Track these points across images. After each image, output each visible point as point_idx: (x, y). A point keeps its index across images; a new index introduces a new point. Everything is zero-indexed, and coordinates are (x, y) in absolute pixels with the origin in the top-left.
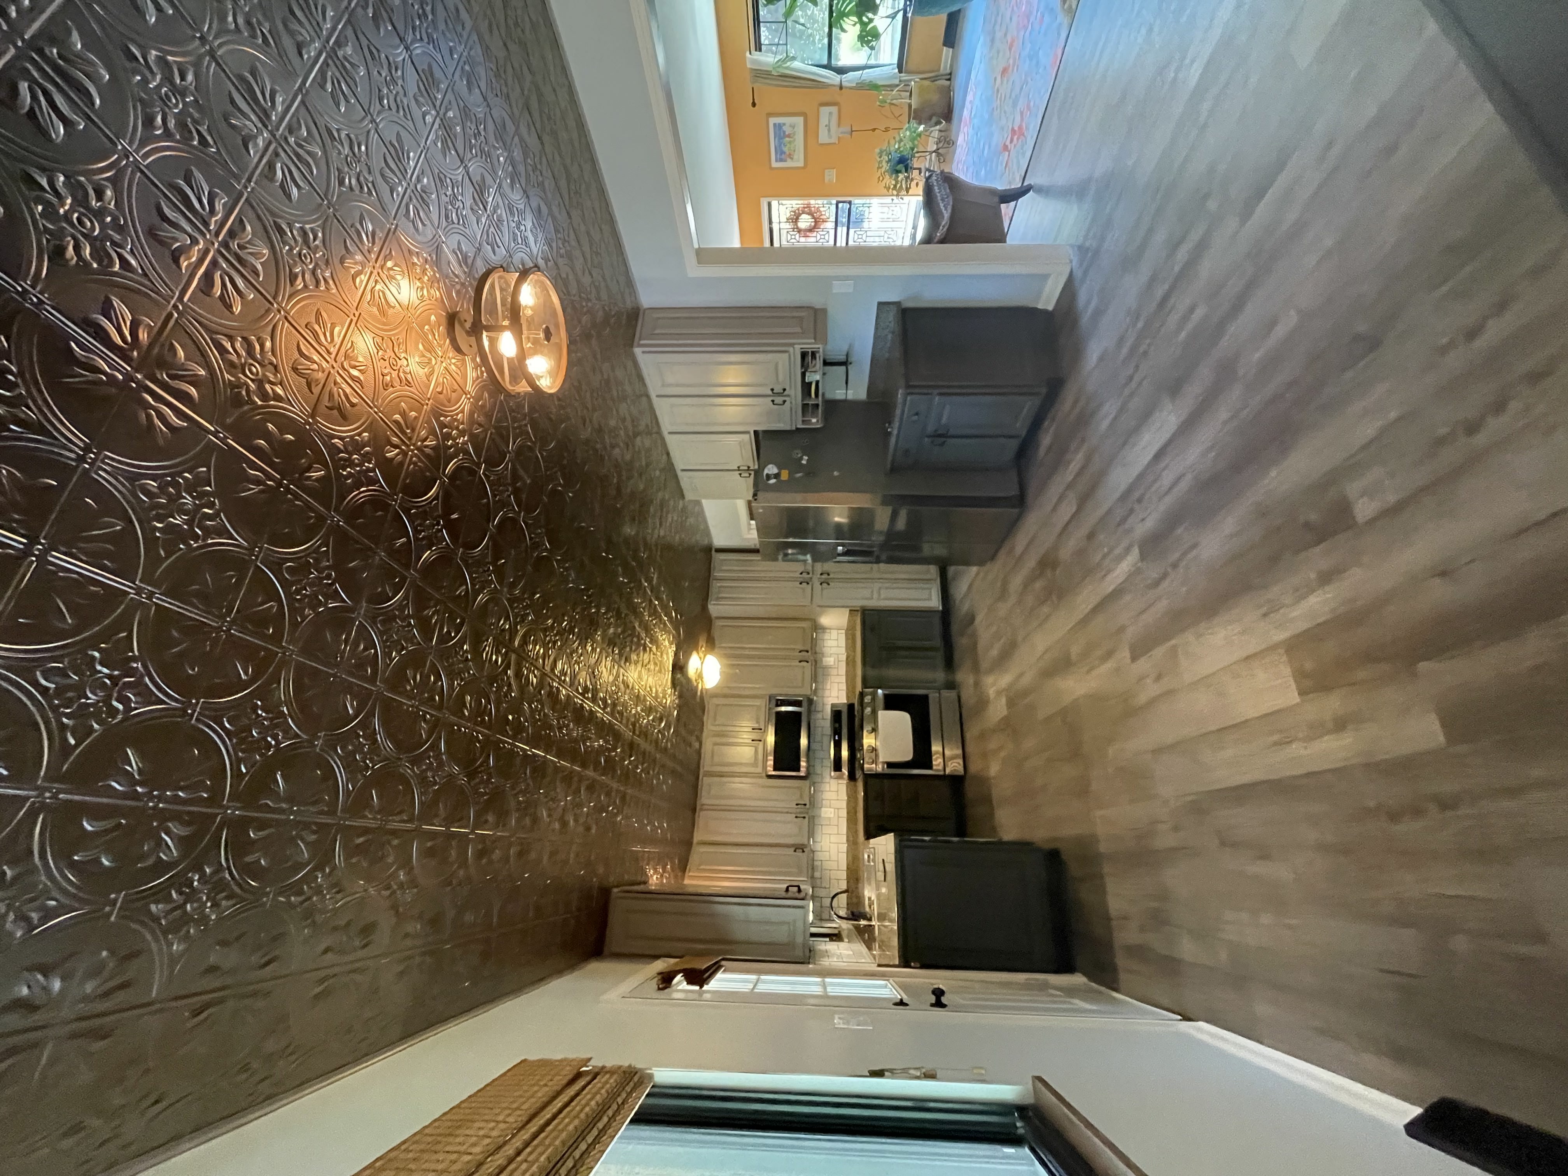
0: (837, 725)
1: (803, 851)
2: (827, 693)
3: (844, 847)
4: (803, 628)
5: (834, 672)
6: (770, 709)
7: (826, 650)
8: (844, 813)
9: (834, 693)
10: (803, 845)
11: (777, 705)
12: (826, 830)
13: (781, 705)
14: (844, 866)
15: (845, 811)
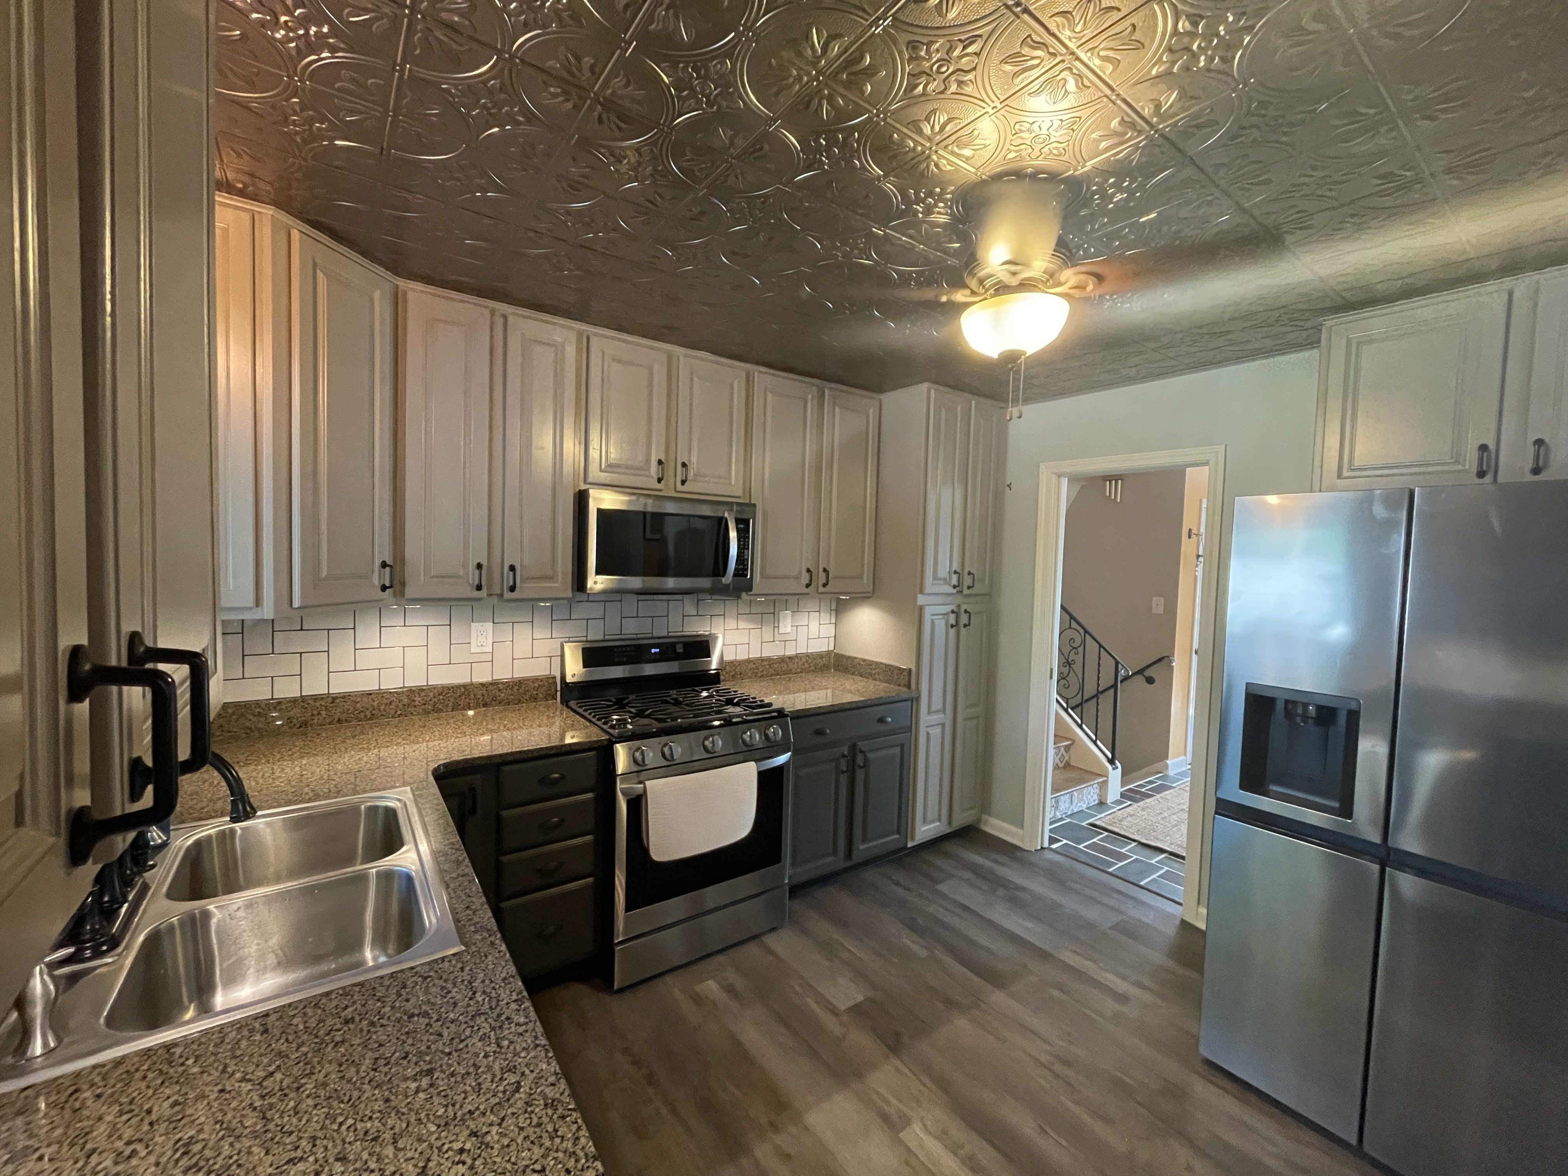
0: (680, 649)
1: (384, 588)
2: (731, 623)
3: (392, 682)
4: (861, 577)
5: (767, 633)
6: (731, 504)
7: (802, 619)
8: (482, 676)
9: (734, 637)
10: (403, 584)
11: (738, 521)
12: (438, 634)
13: (738, 530)
14: (342, 685)
15: (486, 678)
